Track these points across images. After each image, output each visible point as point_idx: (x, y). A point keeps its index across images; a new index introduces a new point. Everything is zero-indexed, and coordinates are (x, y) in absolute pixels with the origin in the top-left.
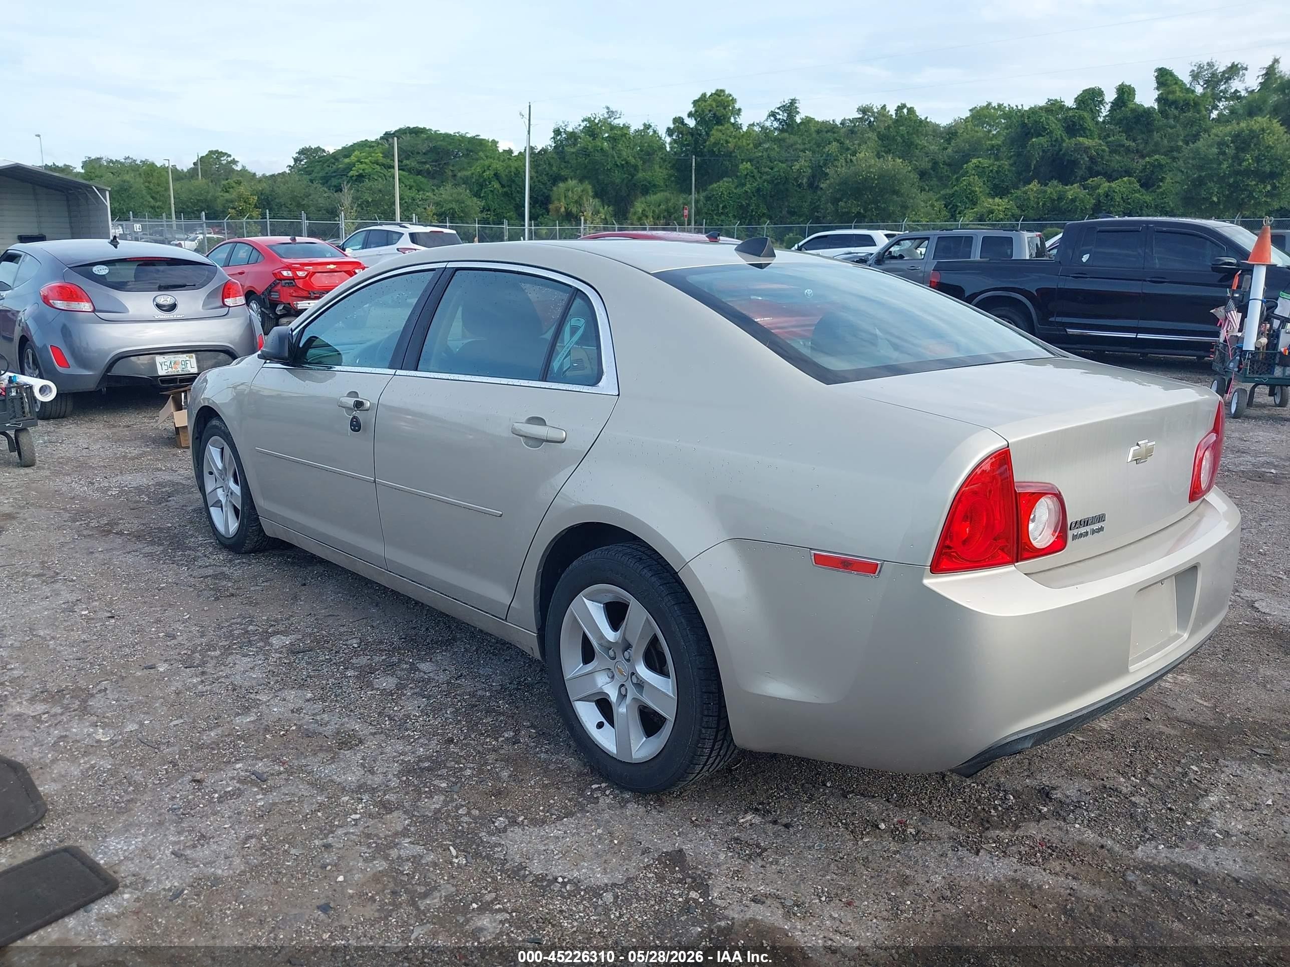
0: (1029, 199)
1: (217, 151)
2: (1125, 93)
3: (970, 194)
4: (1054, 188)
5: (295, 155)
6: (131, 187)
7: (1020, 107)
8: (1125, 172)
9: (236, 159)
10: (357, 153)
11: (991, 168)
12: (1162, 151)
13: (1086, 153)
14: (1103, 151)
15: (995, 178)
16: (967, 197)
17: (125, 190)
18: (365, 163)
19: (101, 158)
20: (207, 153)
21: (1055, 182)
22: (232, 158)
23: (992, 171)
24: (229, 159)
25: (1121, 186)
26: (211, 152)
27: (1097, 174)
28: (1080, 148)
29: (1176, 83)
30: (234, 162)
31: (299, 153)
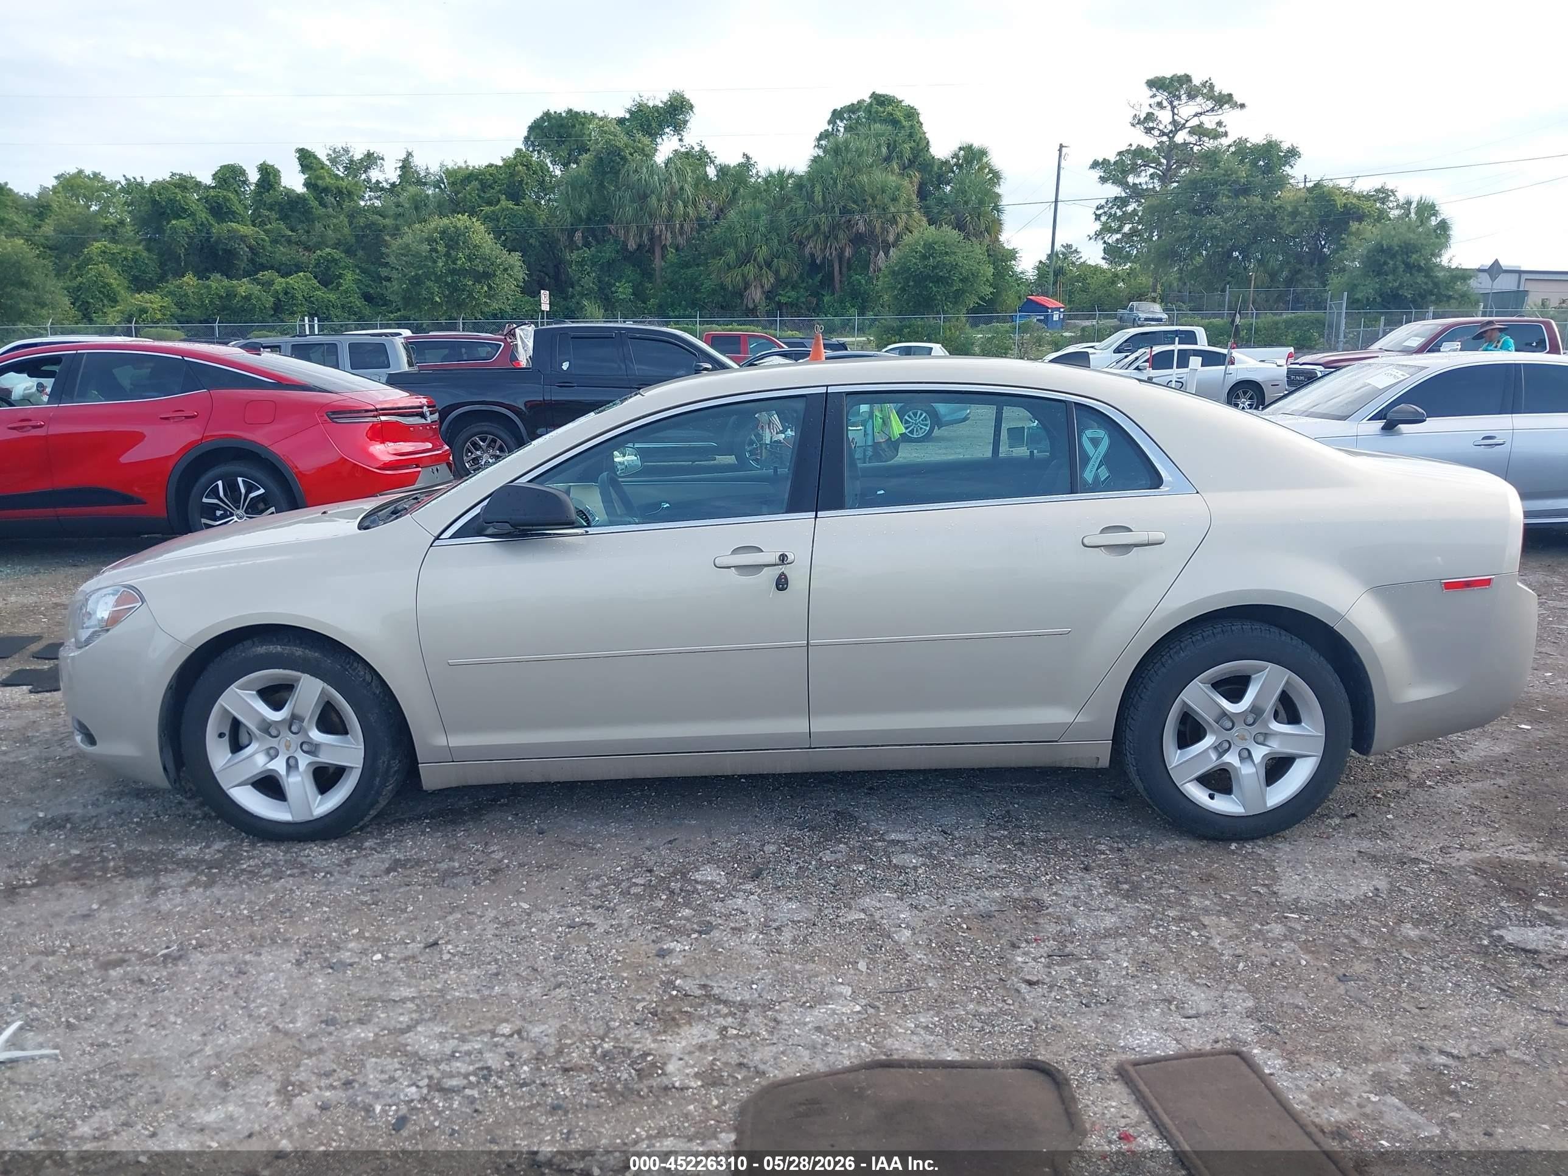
0: (186, 295)
2: (268, 174)
3: (104, 287)
4: (217, 283)
7: (139, 180)
8: (296, 265)
11: (124, 255)
12: (330, 243)
13: (244, 242)
14: (263, 240)
15: (131, 267)
16: (100, 292)
21: (218, 276)
23: (126, 259)
25: (299, 282)
27: (263, 268)
28: (233, 236)
29: (322, 168)
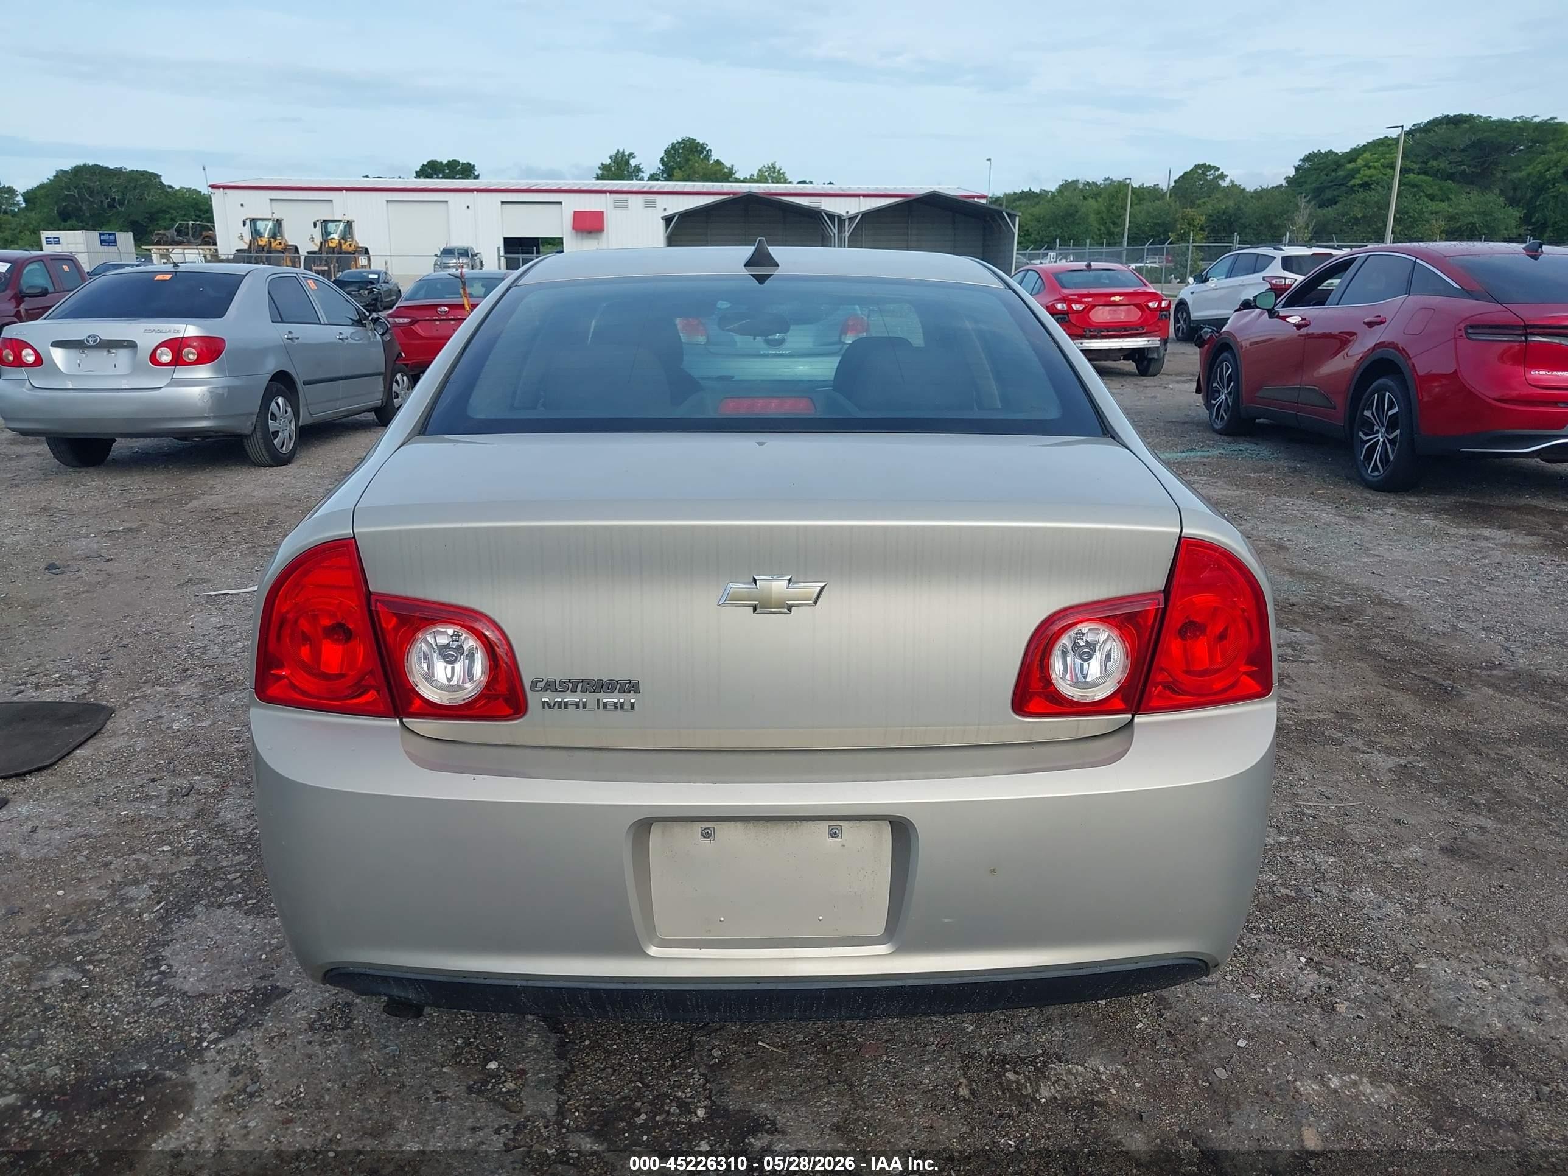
1: (1204, 165)
5: (1297, 163)
6: (1077, 212)
9: (1225, 173)
10: (1367, 155)
17: (1071, 215)
18: (1375, 168)
19: (1077, 181)
20: (1192, 167)
22: (1220, 172)
24: (1217, 173)
26: (1197, 167)
30: (1223, 176)
31: (1303, 160)
